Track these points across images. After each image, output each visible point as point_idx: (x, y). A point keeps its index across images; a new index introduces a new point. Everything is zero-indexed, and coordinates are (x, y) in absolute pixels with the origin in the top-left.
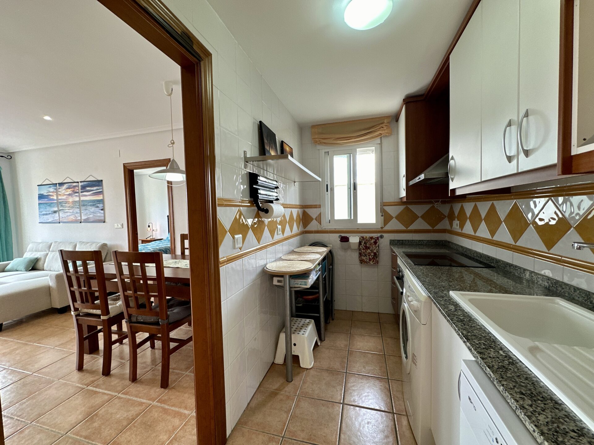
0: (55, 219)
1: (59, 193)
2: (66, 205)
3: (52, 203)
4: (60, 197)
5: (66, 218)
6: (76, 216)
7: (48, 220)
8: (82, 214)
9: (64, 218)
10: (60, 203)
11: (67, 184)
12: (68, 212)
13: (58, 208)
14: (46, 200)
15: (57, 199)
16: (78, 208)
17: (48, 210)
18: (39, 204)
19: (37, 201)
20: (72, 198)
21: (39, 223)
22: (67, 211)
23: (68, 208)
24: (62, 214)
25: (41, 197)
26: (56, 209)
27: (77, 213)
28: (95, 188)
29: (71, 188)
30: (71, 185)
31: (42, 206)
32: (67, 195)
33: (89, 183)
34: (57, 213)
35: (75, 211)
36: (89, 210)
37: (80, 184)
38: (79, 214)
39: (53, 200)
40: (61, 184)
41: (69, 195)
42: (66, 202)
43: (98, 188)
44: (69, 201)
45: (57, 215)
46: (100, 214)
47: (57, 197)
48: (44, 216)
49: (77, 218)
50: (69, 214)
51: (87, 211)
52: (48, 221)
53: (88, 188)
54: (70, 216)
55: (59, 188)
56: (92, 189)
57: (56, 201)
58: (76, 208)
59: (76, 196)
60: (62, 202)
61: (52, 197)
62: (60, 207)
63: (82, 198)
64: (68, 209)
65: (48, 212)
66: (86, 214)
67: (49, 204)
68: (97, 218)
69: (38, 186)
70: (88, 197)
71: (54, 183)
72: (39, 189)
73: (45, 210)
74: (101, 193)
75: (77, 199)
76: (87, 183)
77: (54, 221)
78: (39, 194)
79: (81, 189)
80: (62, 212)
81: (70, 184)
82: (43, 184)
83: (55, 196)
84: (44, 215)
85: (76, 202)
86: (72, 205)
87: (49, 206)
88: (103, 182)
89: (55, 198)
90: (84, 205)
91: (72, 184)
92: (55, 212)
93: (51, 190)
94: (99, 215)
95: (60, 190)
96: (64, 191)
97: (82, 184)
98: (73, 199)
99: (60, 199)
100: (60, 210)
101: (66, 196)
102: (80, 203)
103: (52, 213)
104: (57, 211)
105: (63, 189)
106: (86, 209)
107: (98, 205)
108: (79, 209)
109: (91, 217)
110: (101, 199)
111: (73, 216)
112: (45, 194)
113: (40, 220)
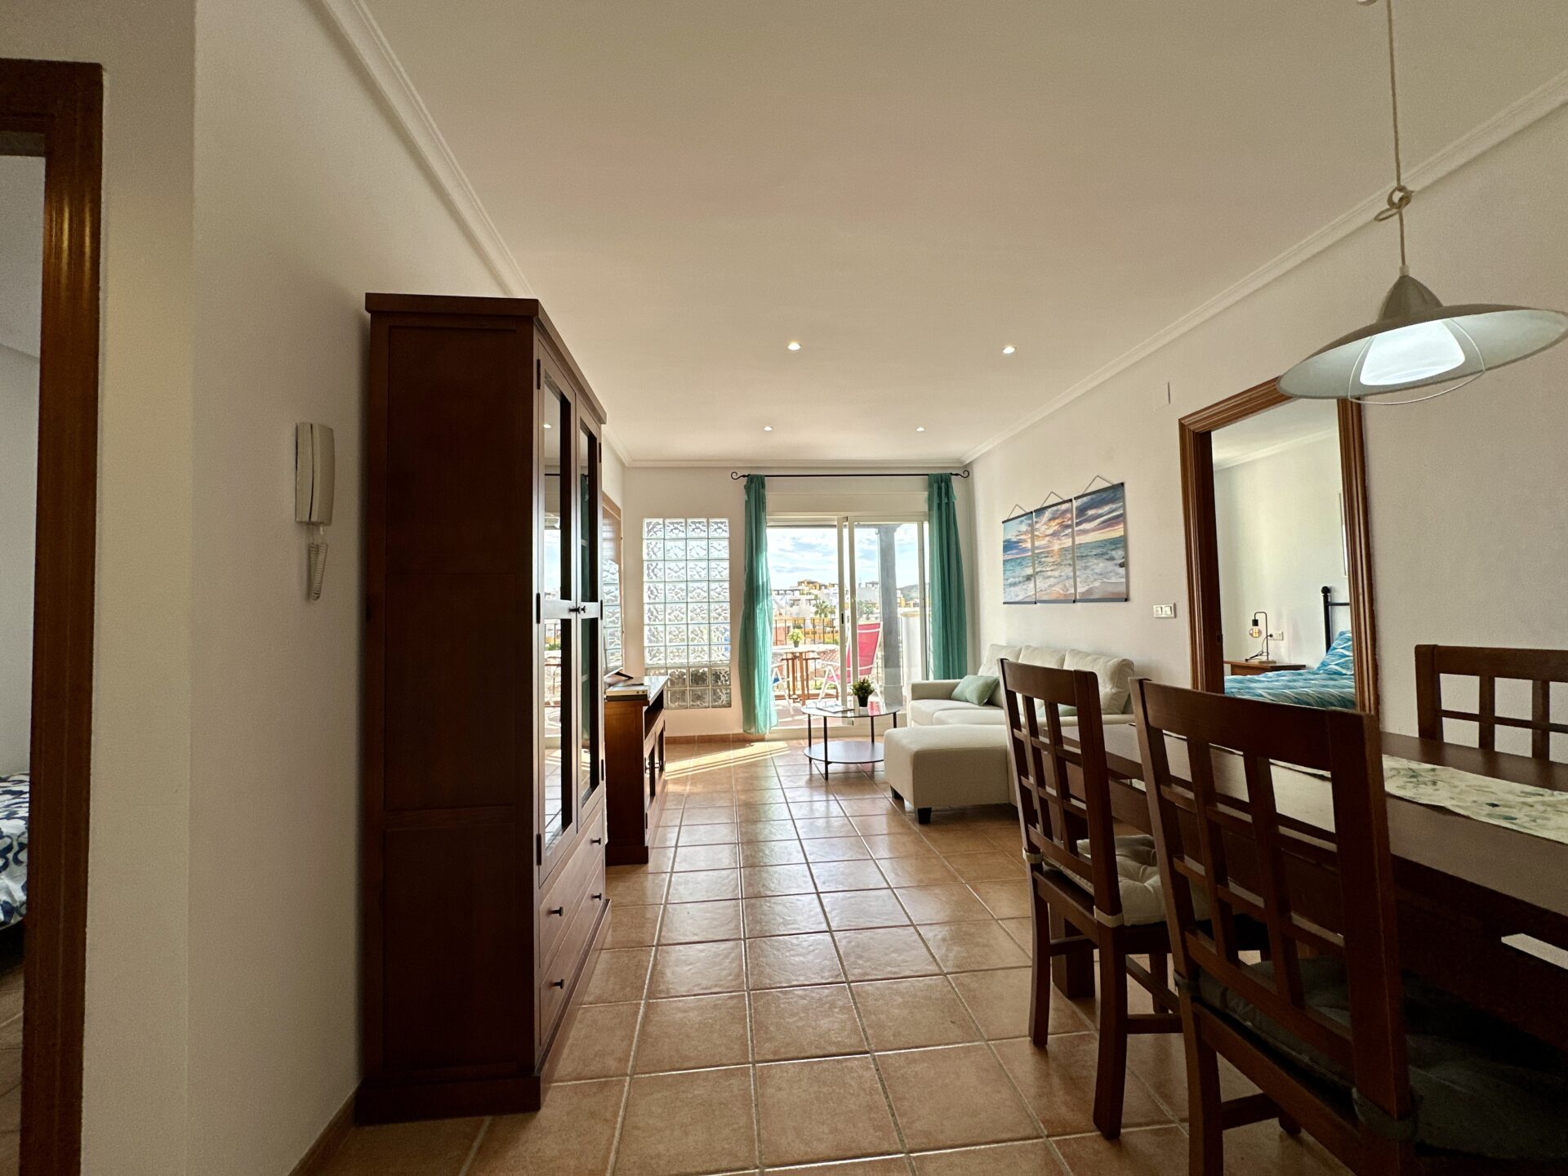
0: (1029, 594)
1: (1036, 533)
2: (1048, 560)
3: (1024, 558)
4: (1037, 544)
5: (1048, 591)
6: (1065, 586)
7: (1017, 596)
8: (1078, 579)
9: (1044, 593)
10: (1036, 557)
11: (1050, 510)
13: (1034, 569)
14: (1015, 551)
15: (1034, 548)
16: (1070, 565)
17: (1017, 574)
18: (1005, 562)
19: (1000, 556)
20: (1059, 542)
21: (1004, 603)
23: (1052, 568)
24: (1041, 583)
25: (1008, 546)
26: (1029, 571)
27: (1068, 578)
28: (1106, 509)
29: (1057, 518)
30: (1057, 510)
31: (1009, 566)
32: (1049, 535)
33: (1094, 496)
34: (1033, 581)
35: (1063, 574)
36: (1093, 570)
37: (1075, 504)
38: (1072, 581)
39: (1025, 550)
40: (1040, 511)
41: (1054, 534)
42: (1049, 554)
43: (1114, 506)
44: (1053, 550)
45: (1032, 585)
46: (1116, 578)
47: (1033, 543)
48: (1012, 589)
49: (1068, 590)
50: (1052, 581)
51: (1088, 571)
52: (1017, 599)
53: (1091, 512)
54: (1054, 586)
55: (1037, 522)
56: (1100, 511)
57: (1030, 554)
58: (1065, 565)
59: (1066, 535)
60: (1042, 553)
61: (1024, 545)
62: (1036, 565)
63: (1079, 540)
65: (1017, 580)
66: (1086, 580)
67: (1019, 561)
68: (1111, 589)
69: (1003, 522)
70: (1092, 534)
71: (1028, 511)
72: (1005, 529)
73: (1014, 574)
74: (1121, 518)
75: (1068, 542)
76: (1089, 497)
77: (1026, 600)
78: (1004, 542)
79: (1077, 518)
80: (1040, 578)
81: (1055, 508)
82: (1011, 517)
83: (1029, 540)
84: (1011, 585)
85: (1066, 549)
86: (1059, 560)
87: (1020, 564)
88: (1126, 486)
89: (1028, 545)
90: (1082, 556)
91: (1059, 506)
92: (1028, 578)
93: (1024, 528)
94: (1113, 580)
95: (1037, 526)
96: (1045, 527)
97: (1080, 501)
98: (1060, 544)
99: (1038, 548)
100: (1037, 573)
101: (1047, 538)
102: (1073, 551)
103: (1024, 581)
104: (1031, 575)
105: (1043, 522)
106: (1086, 568)
107: (1113, 553)
108: (1071, 569)
109: (1097, 588)
110: (1121, 537)
111: (1060, 585)
112: (1014, 539)
113: (1005, 597)
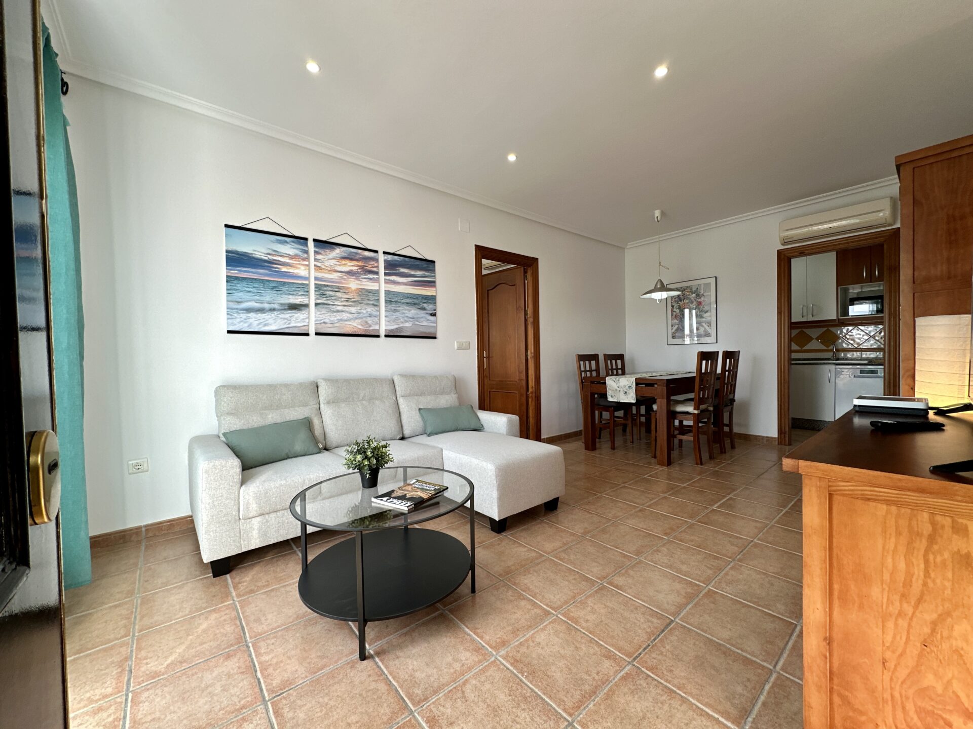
37: (383, 257)
69: (226, 226)
71: (298, 235)
78: (227, 251)
79: (385, 268)
82: (253, 227)
88: (437, 265)
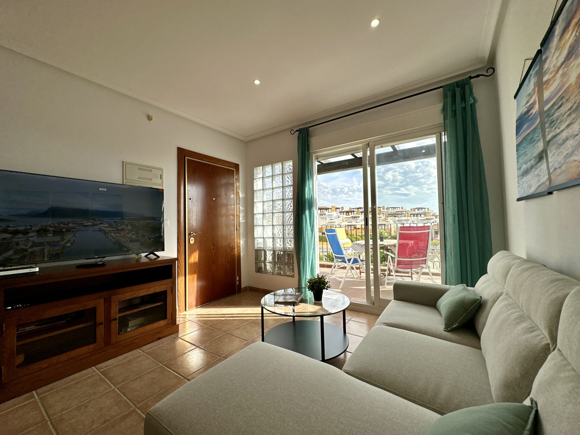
1: (546, 78)
4: (545, 97)
10: (546, 119)
11: (560, 20)
12: (567, 139)
13: (545, 140)
15: (543, 104)
21: (519, 200)
22: (564, 135)
47: (541, 100)
55: (547, 60)
64: (568, 126)
69: (515, 97)
82: (521, 81)
83: (538, 99)
95: (549, 64)
99: (548, 101)
101: (561, 71)
